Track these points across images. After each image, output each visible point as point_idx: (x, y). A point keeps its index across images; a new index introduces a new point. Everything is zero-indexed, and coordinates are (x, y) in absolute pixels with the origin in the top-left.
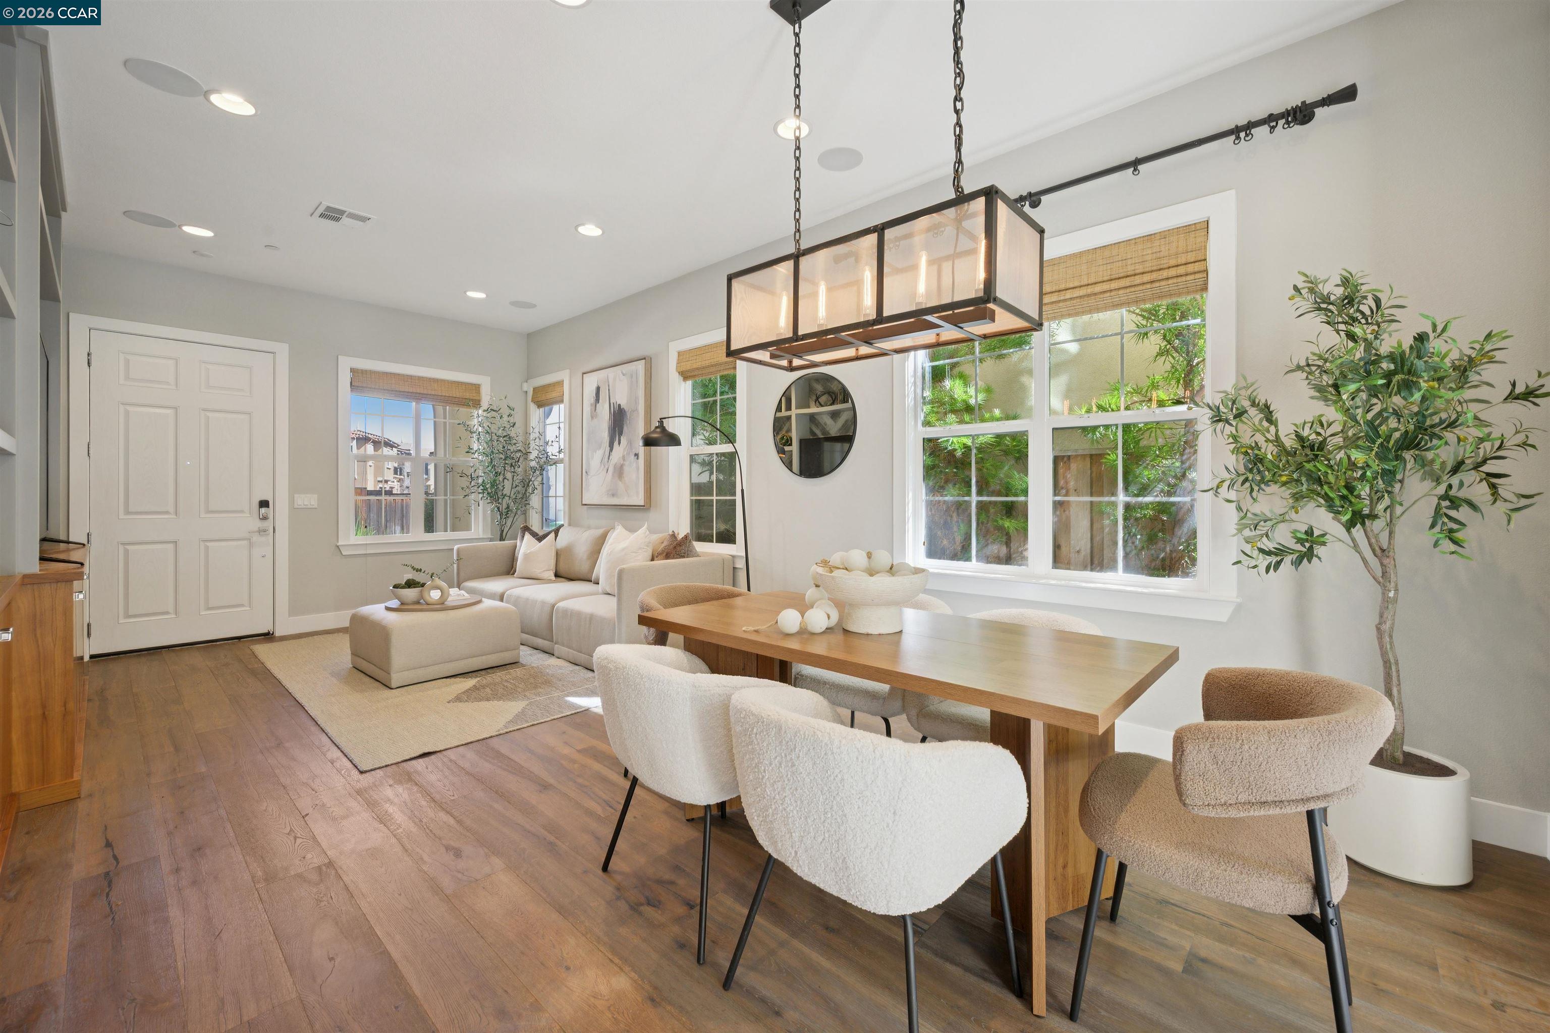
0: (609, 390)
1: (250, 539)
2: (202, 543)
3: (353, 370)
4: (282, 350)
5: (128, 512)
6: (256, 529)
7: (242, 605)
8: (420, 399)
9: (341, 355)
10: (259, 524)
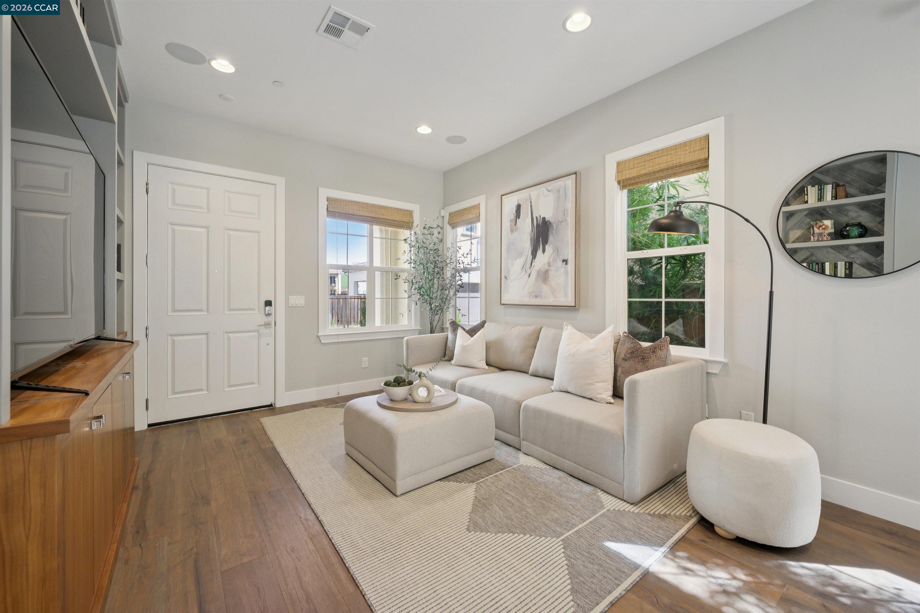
0: (531, 206)
1: (259, 331)
2: (226, 334)
3: (328, 199)
4: (281, 181)
5: (174, 310)
6: (263, 323)
7: (253, 383)
8: (373, 222)
9: (320, 187)
10: (264, 319)
